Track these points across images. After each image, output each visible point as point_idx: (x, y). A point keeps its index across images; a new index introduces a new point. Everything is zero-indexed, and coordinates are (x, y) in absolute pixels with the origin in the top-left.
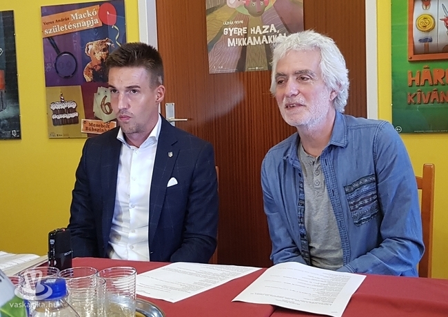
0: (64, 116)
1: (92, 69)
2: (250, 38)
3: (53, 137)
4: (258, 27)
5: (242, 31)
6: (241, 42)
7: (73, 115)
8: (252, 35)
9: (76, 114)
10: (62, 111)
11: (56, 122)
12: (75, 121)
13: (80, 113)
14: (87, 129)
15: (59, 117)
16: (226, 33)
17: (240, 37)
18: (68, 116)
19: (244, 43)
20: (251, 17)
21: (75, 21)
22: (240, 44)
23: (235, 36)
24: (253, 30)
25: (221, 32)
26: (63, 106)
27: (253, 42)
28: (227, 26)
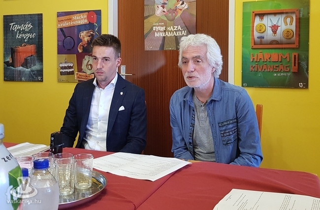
0: (66, 70)
1: (83, 46)
2: (167, 32)
3: (59, 81)
4: (172, 27)
5: (163, 29)
6: (162, 35)
7: (71, 70)
8: (168, 31)
9: (73, 70)
10: (65, 68)
11: (62, 73)
12: (72, 73)
13: (75, 69)
14: (78, 77)
15: (64, 71)
16: (154, 29)
17: (162, 32)
18: (68, 70)
19: (164, 35)
20: (168, 21)
21: (75, 20)
22: (161, 35)
23: (159, 31)
24: (168, 28)
25: (152, 29)
26: (66, 65)
27: (169, 35)
28: (155, 26)
